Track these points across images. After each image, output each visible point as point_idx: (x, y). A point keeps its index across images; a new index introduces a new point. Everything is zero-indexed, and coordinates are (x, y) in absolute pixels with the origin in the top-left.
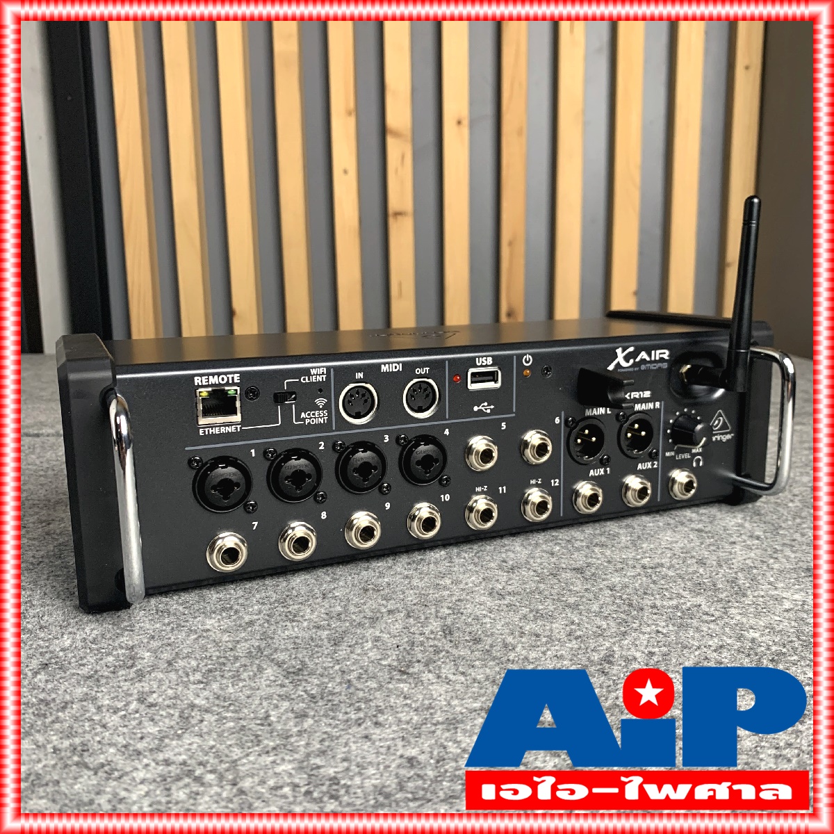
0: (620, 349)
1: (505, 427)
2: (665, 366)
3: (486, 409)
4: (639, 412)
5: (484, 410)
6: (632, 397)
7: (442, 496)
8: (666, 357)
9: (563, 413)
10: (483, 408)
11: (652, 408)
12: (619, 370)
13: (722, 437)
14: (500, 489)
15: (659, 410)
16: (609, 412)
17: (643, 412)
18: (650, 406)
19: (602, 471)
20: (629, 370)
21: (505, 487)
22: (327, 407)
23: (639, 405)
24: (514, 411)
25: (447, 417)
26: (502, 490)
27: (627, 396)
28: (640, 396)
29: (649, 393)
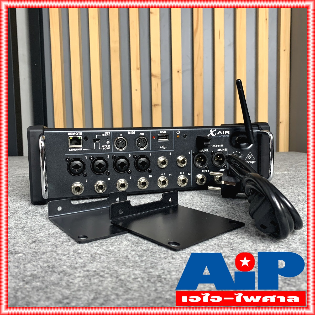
1: (171, 154)
4: (219, 151)
7: (149, 176)
9: (191, 150)
12: (211, 137)
13: (252, 162)
14: (170, 174)
15: (227, 151)
16: (208, 151)
17: (221, 151)
18: (223, 150)
19: (206, 171)
20: (215, 137)
21: (171, 174)
22: (110, 144)
23: (219, 149)
24: (174, 149)
25: (151, 150)
26: (170, 175)
27: (215, 146)
28: (219, 146)
29: (223, 145)
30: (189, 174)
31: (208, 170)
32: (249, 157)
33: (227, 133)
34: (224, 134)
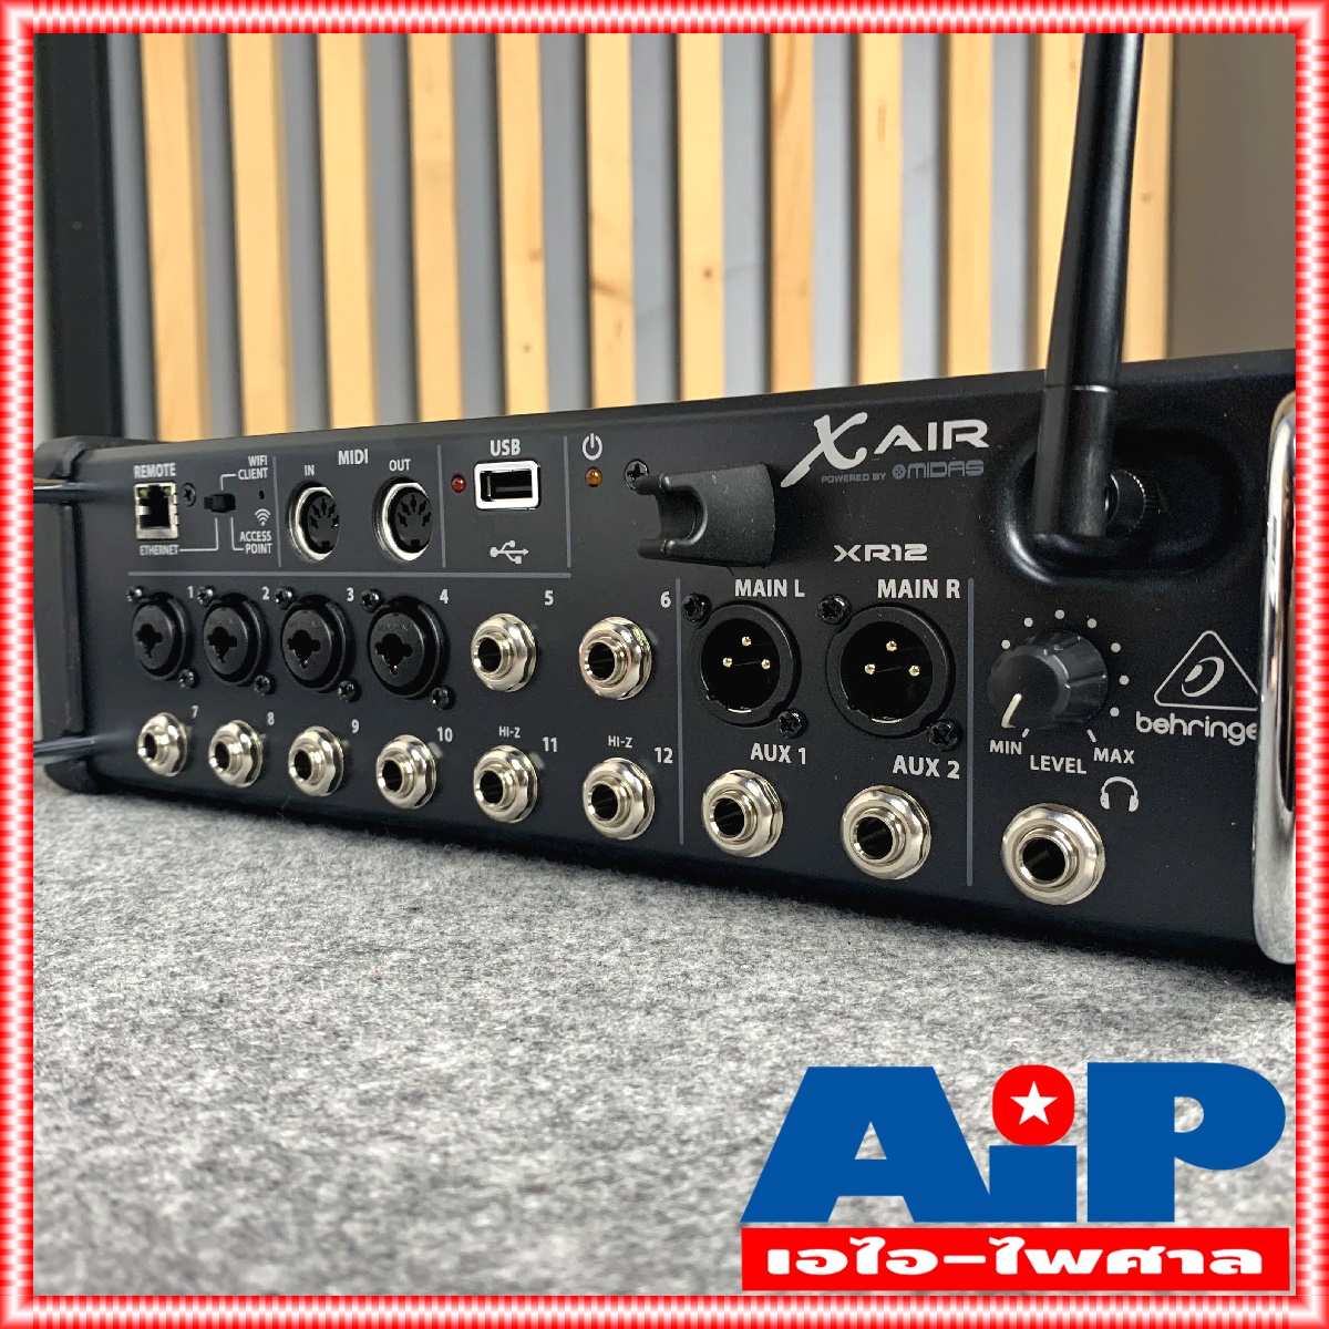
0: (826, 418)
1: (551, 598)
2: (975, 468)
3: (513, 556)
4: (890, 602)
5: (510, 558)
6: (868, 558)
7: (440, 729)
8: (976, 440)
9: (678, 581)
10: (507, 553)
11: (935, 595)
12: (824, 479)
13: (1227, 730)
14: (546, 739)
15: (958, 605)
16: (798, 594)
17: (904, 603)
18: (930, 588)
19: (785, 751)
20: (857, 478)
21: (554, 740)
22: (270, 526)
23: (892, 582)
24: (569, 565)
25: (444, 565)
26: (551, 744)
27: (851, 553)
28: (892, 554)
29: (923, 548)
30: (664, 755)
31: (802, 750)
32: (1190, 678)
33: (960, 438)
34: (932, 446)
